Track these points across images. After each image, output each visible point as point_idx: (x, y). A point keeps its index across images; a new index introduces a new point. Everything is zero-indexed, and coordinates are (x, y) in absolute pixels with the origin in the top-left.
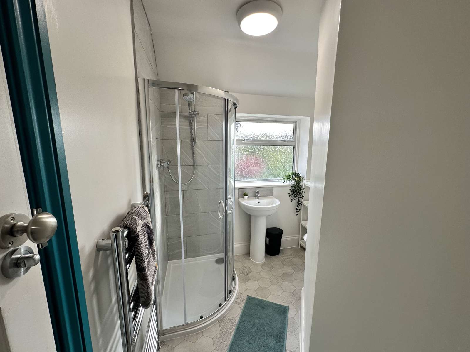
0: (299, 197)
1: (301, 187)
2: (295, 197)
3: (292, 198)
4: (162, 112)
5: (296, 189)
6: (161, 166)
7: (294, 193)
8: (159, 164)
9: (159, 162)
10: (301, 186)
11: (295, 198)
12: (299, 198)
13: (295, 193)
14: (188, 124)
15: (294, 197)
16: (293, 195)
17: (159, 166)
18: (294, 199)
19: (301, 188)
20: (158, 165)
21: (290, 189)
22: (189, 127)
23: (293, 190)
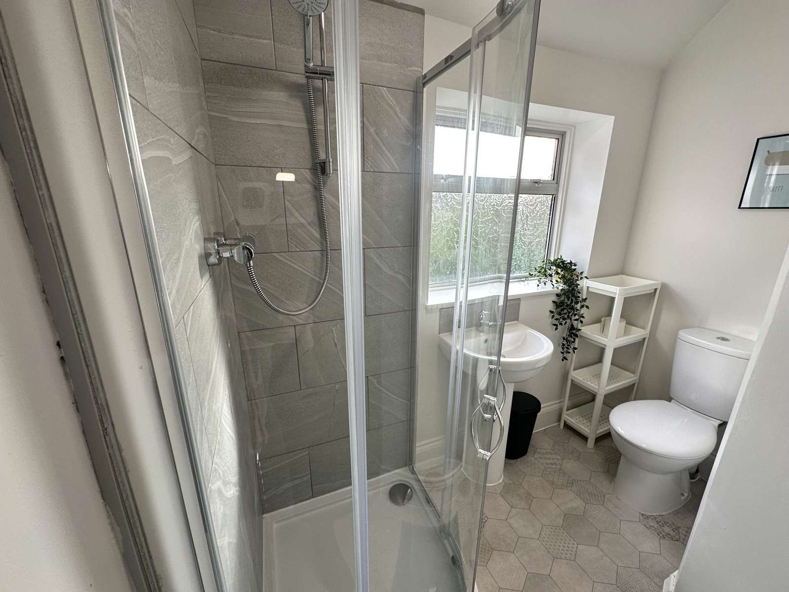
0: (573, 318)
1: (579, 295)
2: (564, 319)
3: (556, 322)
4: (204, 60)
5: (568, 300)
6: (220, 259)
7: (562, 310)
8: (213, 251)
9: (210, 245)
10: (579, 293)
11: (564, 322)
12: (573, 321)
13: (565, 311)
14: (301, 114)
15: (561, 320)
16: (560, 314)
17: (213, 260)
18: (561, 324)
19: (579, 297)
20: (207, 255)
21: (554, 302)
22: (305, 126)
23: (562, 303)
